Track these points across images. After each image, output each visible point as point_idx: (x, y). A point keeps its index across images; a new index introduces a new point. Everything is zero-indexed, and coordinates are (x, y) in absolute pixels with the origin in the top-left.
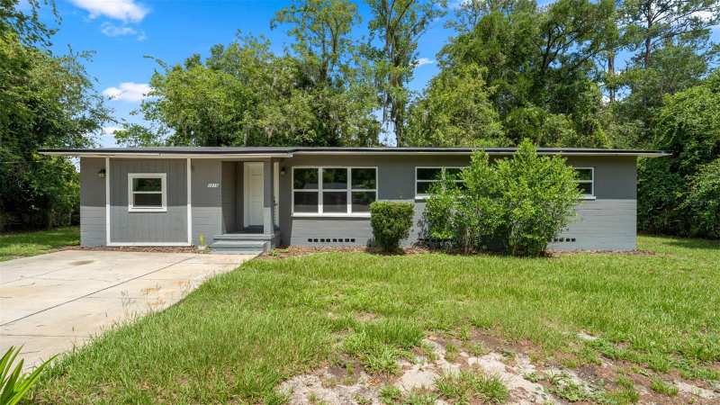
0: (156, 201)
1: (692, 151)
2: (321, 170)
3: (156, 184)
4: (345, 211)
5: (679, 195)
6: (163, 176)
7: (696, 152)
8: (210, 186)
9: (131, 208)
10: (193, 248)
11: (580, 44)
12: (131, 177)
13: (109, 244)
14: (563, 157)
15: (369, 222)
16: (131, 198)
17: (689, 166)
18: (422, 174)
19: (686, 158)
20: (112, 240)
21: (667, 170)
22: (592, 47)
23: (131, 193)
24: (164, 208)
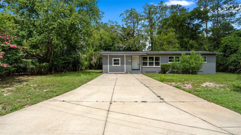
0: (118, 64)
1: (228, 51)
2: (148, 57)
3: (118, 60)
4: (153, 66)
5: (225, 62)
6: (120, 59)
7: (230, 52)
8: (129, 61)
9: (113, 65)
10: (126, 73)
11: (198, 20)
12: (113, 59)
13: (109, 73)
14: (201, 54)
15: (160, 68)
16: (113, 63)
17: (228, 55)
18: (170, 58)
19: (227, 53)
20: (109, 72)
21: (223, 56)
22: (202, 21)
23: (113, 62)
24: (120, 65)
